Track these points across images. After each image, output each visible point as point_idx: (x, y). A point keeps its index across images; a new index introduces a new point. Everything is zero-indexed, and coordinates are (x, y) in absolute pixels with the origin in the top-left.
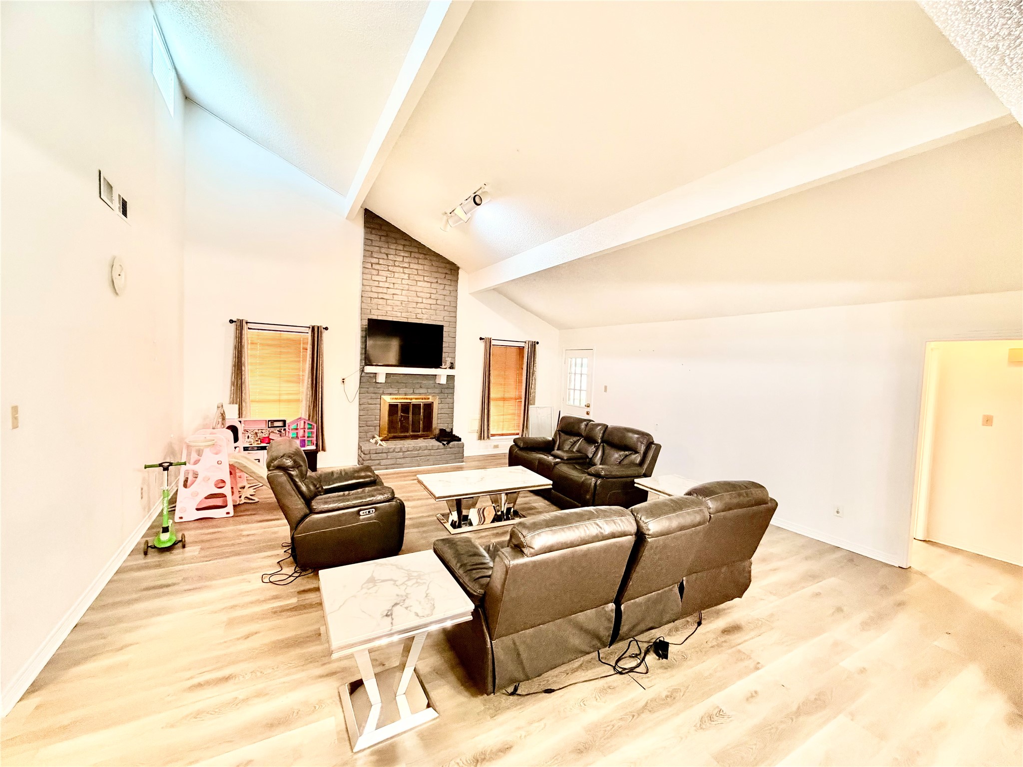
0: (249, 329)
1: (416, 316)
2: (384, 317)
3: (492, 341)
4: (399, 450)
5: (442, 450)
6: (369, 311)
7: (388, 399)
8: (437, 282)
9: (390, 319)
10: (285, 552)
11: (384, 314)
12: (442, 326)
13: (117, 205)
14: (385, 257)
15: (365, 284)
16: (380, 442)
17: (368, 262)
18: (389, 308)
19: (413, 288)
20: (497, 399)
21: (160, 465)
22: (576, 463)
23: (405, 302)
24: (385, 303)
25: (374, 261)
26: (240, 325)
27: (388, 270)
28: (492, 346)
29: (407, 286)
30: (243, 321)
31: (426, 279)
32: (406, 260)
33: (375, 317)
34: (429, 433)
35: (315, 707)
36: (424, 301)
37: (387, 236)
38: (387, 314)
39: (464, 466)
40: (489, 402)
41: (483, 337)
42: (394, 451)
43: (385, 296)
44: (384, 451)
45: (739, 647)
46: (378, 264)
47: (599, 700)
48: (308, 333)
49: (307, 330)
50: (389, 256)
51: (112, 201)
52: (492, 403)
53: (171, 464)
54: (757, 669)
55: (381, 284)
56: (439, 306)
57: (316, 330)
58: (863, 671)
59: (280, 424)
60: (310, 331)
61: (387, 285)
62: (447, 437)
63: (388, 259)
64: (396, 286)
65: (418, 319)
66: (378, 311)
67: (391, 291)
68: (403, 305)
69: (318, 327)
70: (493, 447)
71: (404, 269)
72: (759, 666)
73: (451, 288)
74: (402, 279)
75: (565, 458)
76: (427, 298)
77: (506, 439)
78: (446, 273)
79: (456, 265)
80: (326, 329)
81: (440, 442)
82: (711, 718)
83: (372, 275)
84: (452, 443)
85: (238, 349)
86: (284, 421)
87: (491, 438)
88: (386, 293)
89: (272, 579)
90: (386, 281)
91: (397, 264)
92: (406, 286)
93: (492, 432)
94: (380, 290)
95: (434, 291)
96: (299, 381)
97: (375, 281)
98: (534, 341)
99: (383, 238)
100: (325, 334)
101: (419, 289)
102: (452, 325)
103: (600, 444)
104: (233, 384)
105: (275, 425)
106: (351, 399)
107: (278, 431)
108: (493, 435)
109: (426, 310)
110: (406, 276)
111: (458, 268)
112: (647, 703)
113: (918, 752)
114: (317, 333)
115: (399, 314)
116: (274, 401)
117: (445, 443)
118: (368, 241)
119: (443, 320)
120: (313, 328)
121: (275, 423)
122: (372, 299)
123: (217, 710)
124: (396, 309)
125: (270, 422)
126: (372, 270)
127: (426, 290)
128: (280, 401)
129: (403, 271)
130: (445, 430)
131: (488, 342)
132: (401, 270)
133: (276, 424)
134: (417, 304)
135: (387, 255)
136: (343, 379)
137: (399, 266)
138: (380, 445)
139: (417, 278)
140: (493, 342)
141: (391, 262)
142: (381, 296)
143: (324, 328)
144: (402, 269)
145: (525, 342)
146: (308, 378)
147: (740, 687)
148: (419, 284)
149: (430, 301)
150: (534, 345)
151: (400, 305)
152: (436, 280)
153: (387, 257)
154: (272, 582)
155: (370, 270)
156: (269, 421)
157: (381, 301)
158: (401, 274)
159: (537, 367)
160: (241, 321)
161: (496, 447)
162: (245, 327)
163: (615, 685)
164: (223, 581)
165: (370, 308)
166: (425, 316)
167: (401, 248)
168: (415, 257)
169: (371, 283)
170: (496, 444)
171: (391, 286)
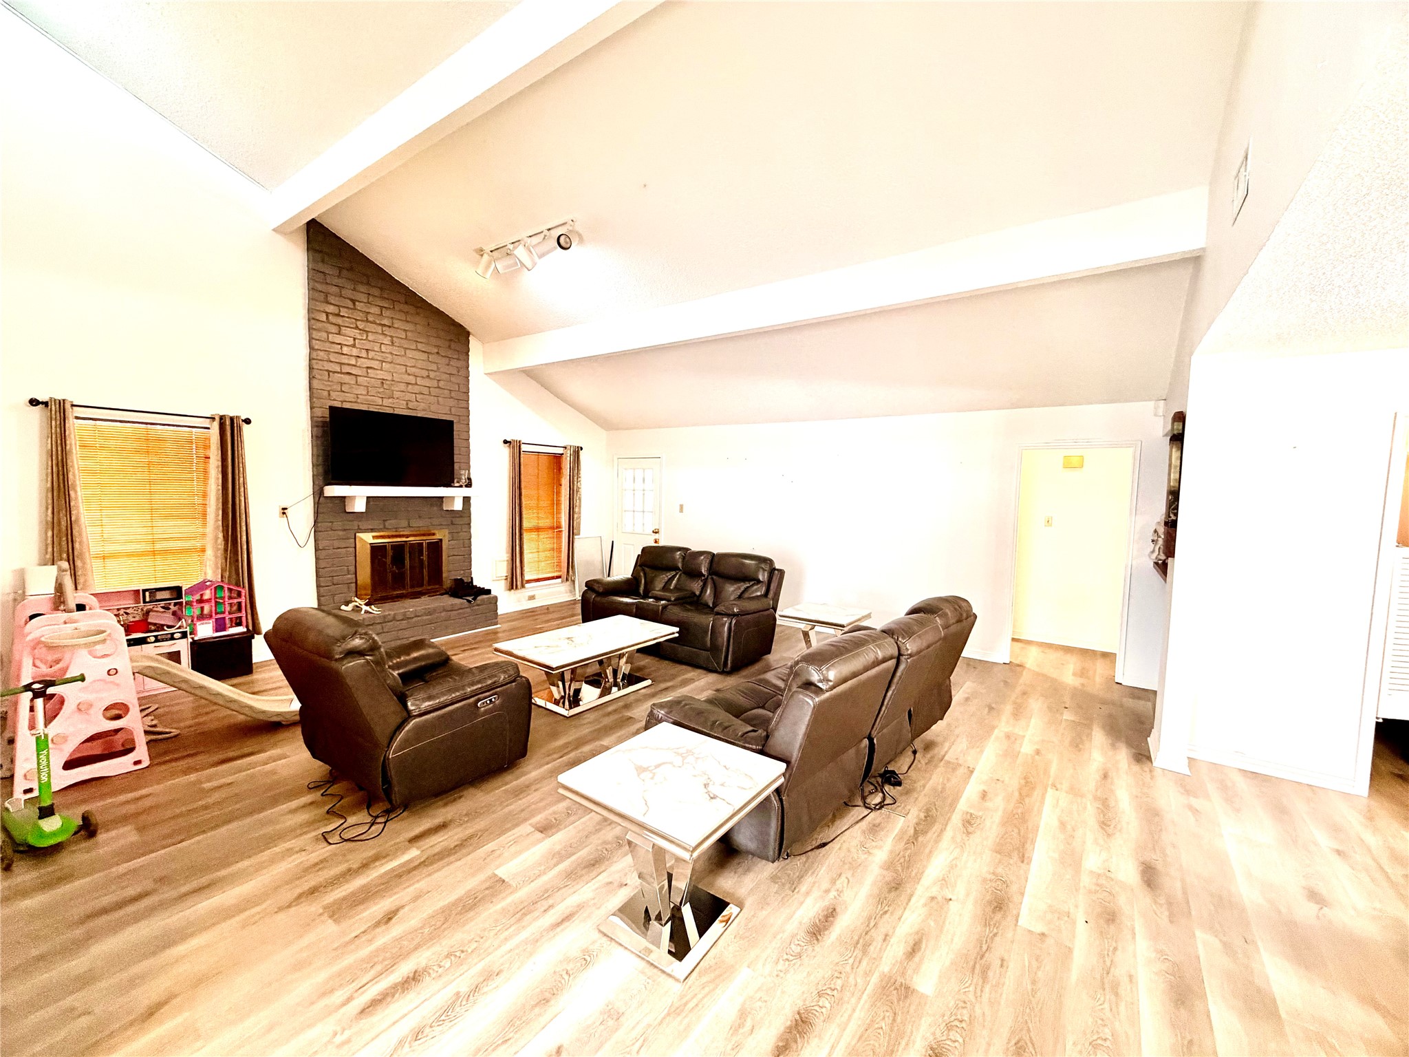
0: (77, 418)
1: (407, 404)
2: (352, 404)
3: (523, 446)
4: (400, 617)
5: (468, 610)
6: (326, 393)
7: (368, 538)
8: (438, 353)
9: (364, 408)
10: (322, 795)
11: (353, 400)
12: (452, 422)
14: (350, 304)
15: (316, 347)
16: (365, 608)
17: (319, 311)
18: (362, 391)
19: (400, 360)
20: (531, 530)
21: (27, 688)
22: (687, 603)
23: (387, 382)
24: (353, 382)
25: (331, 309)
26: (57, 411)
27: (357, 328)
28: (522, 453)
29: (389, 356)
30: (66, 402)
31: (420, 346)
32: (386, 313)
33: (338, 404)
34: (437, 586)
35: (585, 959)
36: (419, 381)
37: (351, 269)
38: (359, 401)
39: (499, 630)
40: (521, 535)
41: (508, 440)
42: (394, 619)
43: (354, 371)
44: (377, 622)
45: (946, 758)
46: (338, 315)
47: (875, 840)
48: (209, 428)
49: (206, 423)
50: (357, 303)
52: (526, 536)
53: (50, 684)
54: (972, 772)
55: (345, 350)
56: (441, 391)
57: (228, 422)
58: (1038, 752)
59: (166, 595)
60: (216, 425)
61: (355, 352)
62: (466, 590)
63: (356, 309)
64: (371, 354)
65: (409, 410)
66: (343, 393)
67: (364, 363)
68: (385, 386)
69: (232, 419)
70: (527, 598)
71: (384, 329)
72: (971, 769)
73: (460, 364)
74: (382, 343)
75: (673, 599)
76: (423, 377)
77: (546, 585)
78: (451, 340)
79: (465, 328)
80: (248, 421)
81: (461, 598)
82: (969, 822)
83: (328, 333)
84: (479, 598)
85: (57, 458)
86: (176, 589)
87: (527, 585)
88: (355, 366)
89: (346, 836)
90: (354, 346)
91: (371, 319)
92: (387, 355)
93: (527, 577)
94: (344, 360)
95: (434, 367)
97: (334, 343)
98: (577, 445)
99: (345, 272)
100: (247, 433)
101: (409, 362)
102: (463, 420)
103: (708, 576)
105: (158, 598)
107: (162, 607)
108: (529, 581)
109: (422, 396)
110: (387, 341)
111: (468, 334)
112: (915, 828)
113: (1106, 799)
114: (229, 428)
115: (379, 401)
117: (470, 599)
118: (315, 276)
119: (449, 413)
120: (222, 418)
121: (158, 593)
122: (331, 374)
123: (443, 1018)
124: (372, 391)
125: (147, 594)
126: (328, 325)
127: (420, 364)
128: (154, 553)
129: (383, 331)
130: (461, 580)
131: (514, 446)
132: (379, 329)
133: (160, 595)
134: (407, 386)
135: (354, 301)
136: (284, 509)
137: (374, 322)
138: (367, 612)
139: (406, 344)
140: (524, 448)
141: (361, 314)
142: (346, 369)
143: (243, 421)
144: (380, 327)
145: (565, 448)
146: (217, 509)
147: (971, 791)
148: (410, 353)
149: (427, 382)
150: (577, 451)
151: (380, 386)
152: (436, 351)
153: (354, 304)
154: (346, 840)
155: (325, 324)
156: (144, 591)
157: (347, 379)
158: (378, 336)
159: (581, 482)
160: (61, 404)
161: (532, 598)
162: (71, 413)
163: (877, 821)
164: (245, 863)
165: (329, 389)
166: (422, 406)
167: (376, 292)
168: (400, 311)
169: (327, 346)
170: (531, 594)
171: (364, 354)
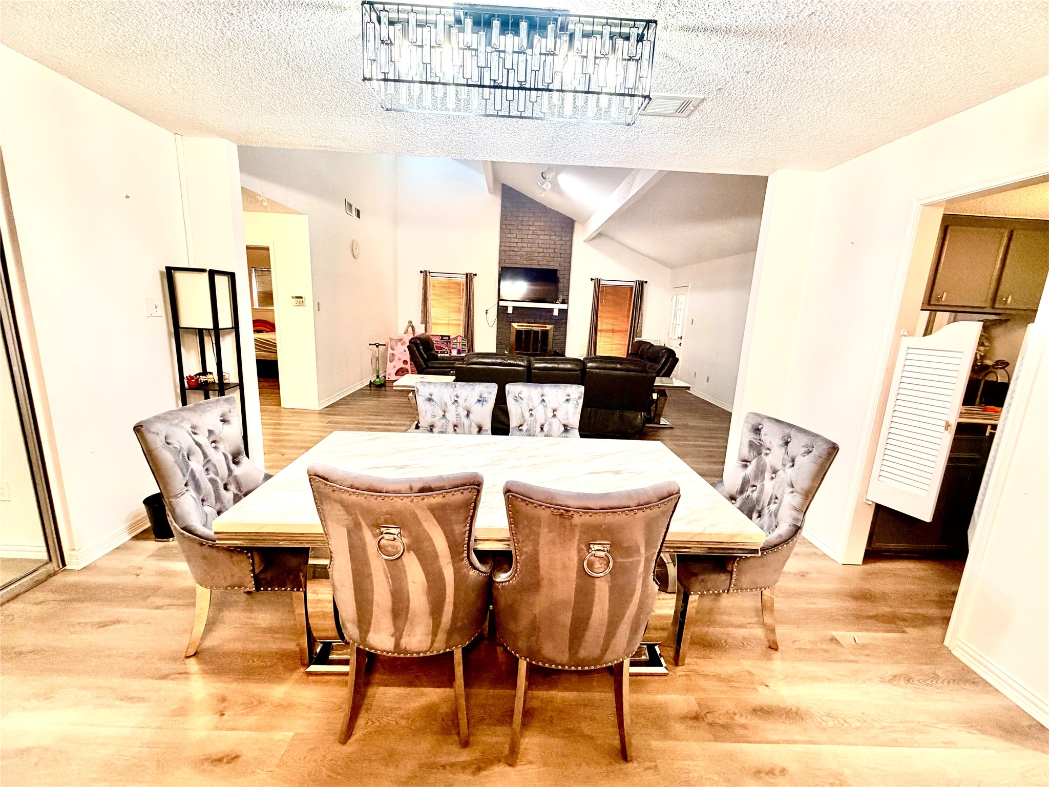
0: (431, 276)
1: (538, 263)
2: (514, 265)
3: (602, 281)
6: (505, 261)
7: (516, 326)
8: (556, 235)
9: (518, 266)
11: (514, 263)
12: (558, 270)
13: (354, 213)
14: (516, 219)
15: (502, 241)
17: (503, 224)
18: (519, 258)
19: (536, 241)
20: (602, 331)
21: (375, 344)
23: (530, 253)
24: (515, 254)
25: (508, 222)
26: (425, 273)
27: (518, 228)
28: (600, 285)
29: (532, 240)
30: (428, 272)
31: (547, 233)
32: (531, 220)
33: (507, 266)
36: (545, 250)
37: (517, 202)
38: (517, 263)
40: (596, 331)
41: (593, 278)
43: (515, 249)
46: (510, 225)
48: (462, 278)
49: (462, 276)
51: (351, 212)
52: (599, 334)
53: (379, 345)
55: (512, 240)
56: (557, 254)
57: (469, 276)
59: (447, 338)
60: (465, 277)
61: (516, 240)
63: (518, 220)
64: (523, 240)
65: (539, 266)
66: (510, 260)
67: (519, 245)
68: (529, 255)
69: (470, 274)
73: (567, 239)
74: (528, 234)
76: (547, 248)
78: (565, 227)
79: (572, 219)
80: (476, 275)
83: (506, 233)
85: (425, 289)
86: (449, 336)
88: (516, 247)
90: (516, 238)
91: (524, 224)
94: (512, 245)
95: (553, 242)
96: (459, 312)
97: (507, 238)
98: (642, 280)
99: (514, 205)
100: (475, 279)
101: (540, 242)
102: (567, 269)
104: (422, 311)
106: (491, 325)
107: (445, 342)
109: (546, 258)
110: (531, 232)
111: (574, 222)
114: (470, 278)
115: (525, 262)
116: (445, 324)
119: (560, 264)
120: (467, 274)
122: (506, 251)
124: (523, 258)
125: (441, 337)
127: (547, 242)
128: (449, 324)
130: (559, 352)
131: (597, 282)
133: (444, 338)
134: (539, 254)
135: (517, 217)
136: (487, 310)
139: (539, 233)
140: (602, 283)
141: (520, 222)
142: (512, 249)
143: (474, 275)
144: (528, 227)
145: (634, 282)
146: (464, 309)
148: (541, 237)
149: (549, 251)
150: (642, 284)
151: (527, 255)
152: (555, 233)
155: (506, 230)
157: (512, 253)
158: (527, 231)
160: (426, 271)
162: (429, 275)
166: (545, 263)
167: (527, 210)
168: (539, 217)
171: (520, 241)
